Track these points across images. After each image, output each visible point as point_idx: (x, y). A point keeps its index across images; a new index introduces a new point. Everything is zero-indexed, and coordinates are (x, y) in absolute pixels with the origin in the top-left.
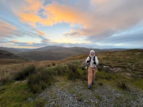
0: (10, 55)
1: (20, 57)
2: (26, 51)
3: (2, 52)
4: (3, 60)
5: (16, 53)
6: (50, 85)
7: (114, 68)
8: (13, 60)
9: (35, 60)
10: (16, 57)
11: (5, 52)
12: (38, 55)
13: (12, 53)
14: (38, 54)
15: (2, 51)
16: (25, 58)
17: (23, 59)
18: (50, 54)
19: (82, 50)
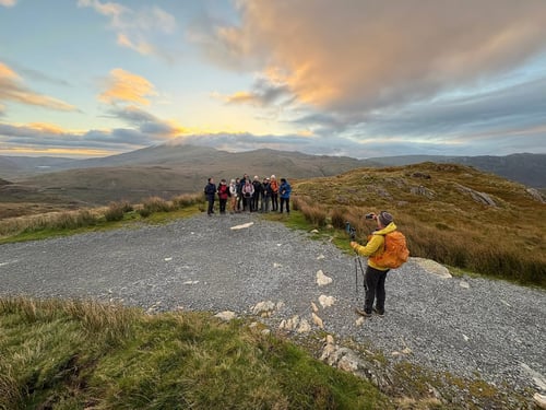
1: (36, 193)
2: (57, 170)
5: (13, 179)
8: (16, 206)
12: (113, 183)
14: (116, 180)
16: (59, 197)
17: (54, 200)
18: (165, 179)
19: (290, 161)
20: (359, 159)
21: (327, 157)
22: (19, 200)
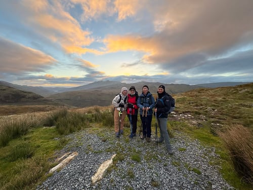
0: (37, 98)
1: (51, 101)
2: (60, 92)
3: (25, 94)
4: (27, 106)
5: (45, 96)
6: (79, 129)
7: (181, 114)
8: (42, 106)
9: (75, 106)
10: (46, 101)
11: (30, 95)
12: (79, 97)
13: (40, 96)
14: (80, 96)
15: (26, 92)
16: (59, 103)
17: (57, 104)
18: (99, 95)
19: (155, 87)
20: (190, 85)
21: (173, 84)
22: (46, 104)
